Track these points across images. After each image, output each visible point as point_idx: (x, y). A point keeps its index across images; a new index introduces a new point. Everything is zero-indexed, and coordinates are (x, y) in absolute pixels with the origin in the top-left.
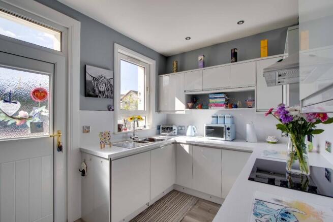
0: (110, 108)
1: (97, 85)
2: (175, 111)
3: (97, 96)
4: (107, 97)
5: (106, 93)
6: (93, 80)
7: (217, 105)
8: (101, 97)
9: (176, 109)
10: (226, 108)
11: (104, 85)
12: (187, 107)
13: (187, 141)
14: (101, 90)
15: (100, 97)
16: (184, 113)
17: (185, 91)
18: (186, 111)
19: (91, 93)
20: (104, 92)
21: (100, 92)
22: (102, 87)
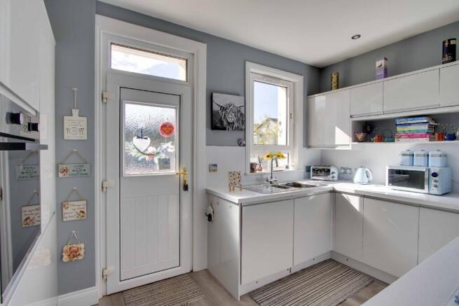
0: (241, 143)
1: (225, 116)
2: (335, 146)
4: (237, 129)
5: (236, 125)
6: (221, 109)
7: (411, 136)
8: (230, 129)
9: (336, 143)
10: (430, 140)
11: (233, 114)
12: (355, 140)
13: (356, 191)
14: (230, 120)
15: (228, 129)
16: (350, 148)
17: (351, 117)
18: (352, 145)
19: (219, 125)
20: (233, 123)
21: (229, 123)
22: (231, 118)
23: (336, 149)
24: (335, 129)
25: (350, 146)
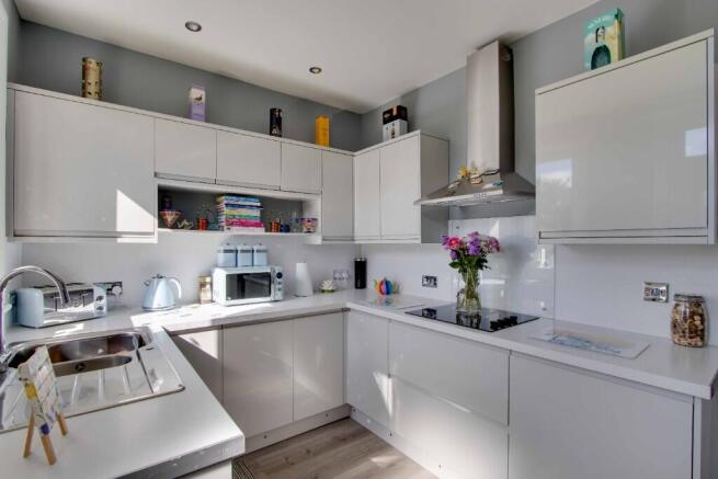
2: (116, 235)
7: (243, 223)
9: (119, 229)
10: (266, 231)
12: (162, 223)
13: (213, 321)
16: (154, 240)
17: (156, 175)
18: (159, 234)
23: (119, 240)
24: (116, 193)
25: (156, 235)
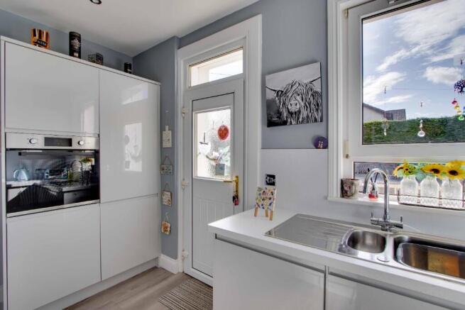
1: (284, 104)
3: (285, 123)
4: (307, 120)
5: (304, 113)
6: (277, 95)
8: (294, 122)
11: (299, 98)
14: (293, 109)
15: (291, 123)
19: (275, 119)
20: (299, 112)
21: (291, 113)
22: (295, 104)
